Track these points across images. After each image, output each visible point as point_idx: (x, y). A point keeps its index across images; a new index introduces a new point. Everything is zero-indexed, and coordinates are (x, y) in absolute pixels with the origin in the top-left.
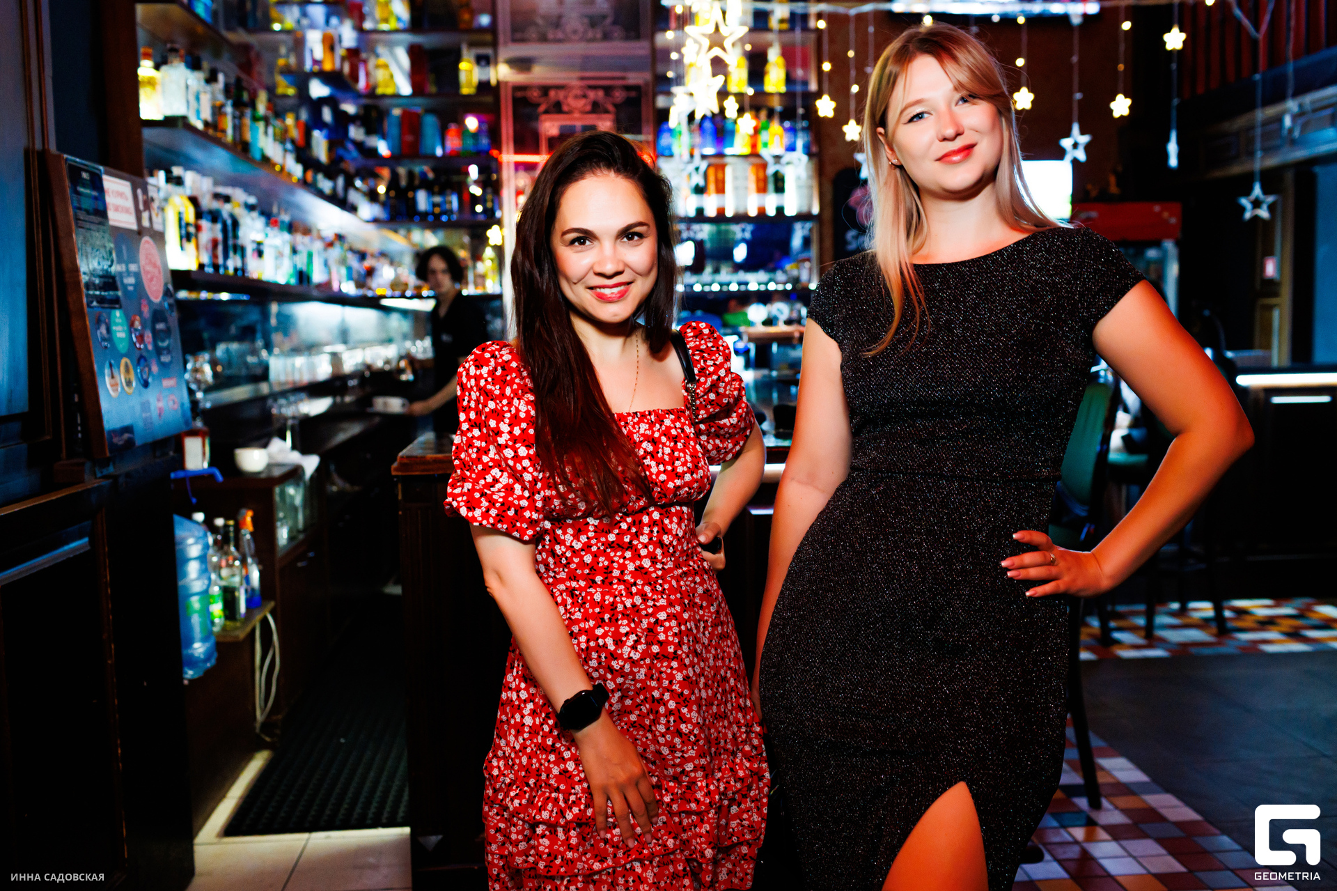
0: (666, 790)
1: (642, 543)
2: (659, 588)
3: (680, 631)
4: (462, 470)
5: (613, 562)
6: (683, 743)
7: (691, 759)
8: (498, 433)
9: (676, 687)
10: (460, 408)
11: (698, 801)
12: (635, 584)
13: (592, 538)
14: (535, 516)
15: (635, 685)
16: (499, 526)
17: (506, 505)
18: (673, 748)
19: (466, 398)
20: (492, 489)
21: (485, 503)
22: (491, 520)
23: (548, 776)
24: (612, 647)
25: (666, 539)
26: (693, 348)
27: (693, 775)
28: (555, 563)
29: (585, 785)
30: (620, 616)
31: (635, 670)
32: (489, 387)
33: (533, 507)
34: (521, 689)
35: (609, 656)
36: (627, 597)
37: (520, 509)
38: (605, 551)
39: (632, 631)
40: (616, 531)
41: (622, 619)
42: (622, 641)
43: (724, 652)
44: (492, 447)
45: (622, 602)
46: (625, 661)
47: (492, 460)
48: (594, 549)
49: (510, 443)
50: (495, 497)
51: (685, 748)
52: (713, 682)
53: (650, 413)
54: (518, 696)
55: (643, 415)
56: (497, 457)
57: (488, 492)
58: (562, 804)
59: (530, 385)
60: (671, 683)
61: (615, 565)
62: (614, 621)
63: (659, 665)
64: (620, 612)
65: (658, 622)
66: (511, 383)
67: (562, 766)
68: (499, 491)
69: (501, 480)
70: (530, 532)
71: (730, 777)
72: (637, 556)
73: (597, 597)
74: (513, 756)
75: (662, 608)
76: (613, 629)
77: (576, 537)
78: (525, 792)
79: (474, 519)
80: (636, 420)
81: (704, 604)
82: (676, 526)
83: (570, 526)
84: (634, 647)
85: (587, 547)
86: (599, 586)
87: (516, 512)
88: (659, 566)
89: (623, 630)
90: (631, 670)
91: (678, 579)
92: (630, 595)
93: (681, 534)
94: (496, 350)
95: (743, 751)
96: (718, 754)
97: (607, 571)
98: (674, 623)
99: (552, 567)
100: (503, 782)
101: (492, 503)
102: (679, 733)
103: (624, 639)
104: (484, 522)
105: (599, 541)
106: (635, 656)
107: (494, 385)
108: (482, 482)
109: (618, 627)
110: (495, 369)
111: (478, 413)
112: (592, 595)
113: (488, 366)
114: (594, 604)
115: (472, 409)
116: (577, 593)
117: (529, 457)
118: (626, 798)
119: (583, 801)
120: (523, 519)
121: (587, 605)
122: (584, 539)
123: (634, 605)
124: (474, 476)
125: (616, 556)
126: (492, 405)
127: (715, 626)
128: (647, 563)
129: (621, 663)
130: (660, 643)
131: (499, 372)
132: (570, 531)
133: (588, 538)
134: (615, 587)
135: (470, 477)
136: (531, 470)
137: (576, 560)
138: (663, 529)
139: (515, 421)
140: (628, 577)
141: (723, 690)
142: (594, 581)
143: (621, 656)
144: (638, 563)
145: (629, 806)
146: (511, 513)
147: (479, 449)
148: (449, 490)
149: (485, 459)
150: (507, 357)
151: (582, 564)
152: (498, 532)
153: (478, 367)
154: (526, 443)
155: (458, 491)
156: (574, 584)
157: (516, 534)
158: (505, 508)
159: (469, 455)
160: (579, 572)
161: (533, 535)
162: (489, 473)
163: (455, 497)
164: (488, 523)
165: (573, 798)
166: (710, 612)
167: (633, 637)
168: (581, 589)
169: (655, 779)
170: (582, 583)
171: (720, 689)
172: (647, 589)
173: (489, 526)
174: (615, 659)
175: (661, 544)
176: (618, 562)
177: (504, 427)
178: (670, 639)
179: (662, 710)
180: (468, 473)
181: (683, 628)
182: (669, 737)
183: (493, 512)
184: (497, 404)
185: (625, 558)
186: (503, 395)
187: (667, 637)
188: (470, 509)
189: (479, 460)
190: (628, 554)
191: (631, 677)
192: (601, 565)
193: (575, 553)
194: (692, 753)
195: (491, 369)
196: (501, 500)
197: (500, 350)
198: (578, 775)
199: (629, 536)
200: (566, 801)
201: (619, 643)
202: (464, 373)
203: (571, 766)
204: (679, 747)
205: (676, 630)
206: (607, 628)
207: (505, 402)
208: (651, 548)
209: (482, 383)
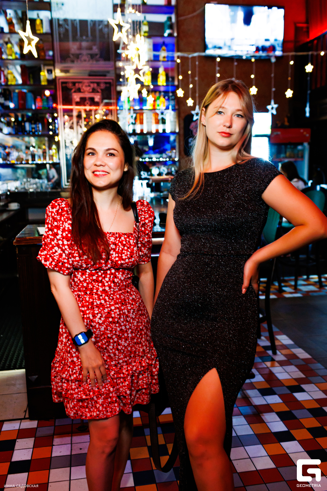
0: (112, 370)
1: (106, 281)
2: (111, 298)
3: (120, 313)
4: (44, 245)
5: (94, 286)
6: (119, 353)
7: (122, 359)
8: (57, 234)
9: (117, 333)
10: (46, 223)
11: (123, 374)
12: (102, 296)
13: (87, 277)
14: (69, 266)
15: (100, 333)
16: (55, 268)
17: (59, 261)
18: (115, 354)
19: (48, 219)
20: (54, 255)
21: (51, 260)
22: (53, 266)
23: (67, 362)
24: (91, 318)
25: (116, 280)
26: (140, 210)
27: (122, 364)
28: (74, 284)
29: (79, 367)
30: (95, 307)
31: (100, 327)
32: (55, 216)
33: (68, 263)
34: (63, 328)
35: (91, 321)
36: (98, 300)
37: (63, 263)
38: (91, 282)
39: (100, 313)
40: (96, 275)
41: (96, 308)
42: (95, 316)
43: (142, 320)
44: (55, 239)
45: (96, 302)
46: (97, 323)
47: (55, 243)
48: (87, 281)
49: (61, 239)
50: (55, 258)
51: (120, 355)
52: (136, 331)
53: (117, 233)
54: (62, 330)
55: (114, 234)
56: (57, 243)
57: (53, 255)
58: (71, 372)
59: (71, 217)
60: (116, 332)
61: (95, 288)
62: (92, 308)
63: (112, 325)
64: (95, 305)
65: (111, 310)
66: (64, 216)
67: (72, 359)
68: (57, 255)
69: (58, 251)
70: (67, 272)
71: (139, 365)
72: (103, 285)
73: (87, 299)
74: (60, 351)
75: (113, 305)
76: (92, 311)
77: (82, 276)
78: (61, 365)
79: (46, 265)
80: (111, 235)
81: (134, 303)
82: (121, 276)
83: (80, 272)
84: (100, 319)
85: (85, 280)
86: (88, 295)
87: (62, 264)
88: (112, 290)
89: (96, 312)
90: (99, 327)
91: (120, 295)
92: (99, 299)
93: (122, 279)
94: (60, 202)
95: (147, 356)
96: (135, 357)
97: (92, 290)
98: (117, 310)
99: (73, 285)
100: (57, 360)
101: (54, 260)
102: (118, 349)
103: (96, 315)
104: (50, 267)
105: (89, 278)
106: (100, 322)
107: (58, 215)
108: (51, 251)
109: (94, 311)
110: (59, 210)
111: (52, 225)
112: (85, 298)
113: (56, 208)
114: (86, 301)
115: (50, 224)
116: (81, 296)
117: (68, 245)
118: (95, 372)
119: (78, 373)
120: (65, 267)
121: (84, 302)
122: (84, 277)
123: (101, 303)
124: (48, 249)
125: (96, 285)
126: (56, 223)
127: (138, 311)
128: (107, 288)
129: (95, 324)
130: (112, 318)
131: (60, 211)
132: (80, 273)
133: (86, 277)
134: (94, 296)
135: (47, 249)
136: (68, 249)
137: (81, 284)
138: (115, 276)
139: (64, 231)
140: (99, 293)
141: (140, 334)
142: (87, 293)
143: (95, 322)
144: (104, 288)
145: (95, 375)
146: (60, 264)
147: (51, 239)
148: (40, 253)
149: (53, 243)
150: (64, 206)
151: (83, 286)
152: (55, 271)
153: (52, 208)
154: (67, 240)
155: (42, 254)
156: (80, 293)
157: (61, 272)
158: (58, 262)
159: (47, 241)
160: (82, 289)
161: (68, 273)
162: (54, 248)
163: (41, 256)
164: (51, 267)
165: (74, 371)
166: (136, 306)
167: (100, 315)
168: (82, 295)
169: (107, 366)
170: (83, 293)
171: (139, 334)
172: (107, 298)
173: (52, 268)
174: (93, 322)
175: (113, 282)
176: (96, 287)
177: (60, 232)
178: (116, 316)
179: (111, 341)
180: (47, 247)
181: (121, 312)
182: (114, 350)
183: (54, 263)
184: (58, 223)
185: (99, 286)
186: (60, 220)
187: (115, 315)
188: (45, 261)
189: (50, 243)
190: (100, 284)
191: (98, 330)
192: (89, 287)
193: (81, 282)
194: (122, 356)
195: (57, 209)
196: (57, 259)
197: (61, 202)
198: (78, 363)
199: (101, 278)
200: (72, 371)
201: (94, 316)
202: (48, 210)
203: (75, 359)
204: (117, 354)
205: (118, 313)
206: (90, 311)
207: (61, 222)
208: (109, 283)
209: (53, 215)
